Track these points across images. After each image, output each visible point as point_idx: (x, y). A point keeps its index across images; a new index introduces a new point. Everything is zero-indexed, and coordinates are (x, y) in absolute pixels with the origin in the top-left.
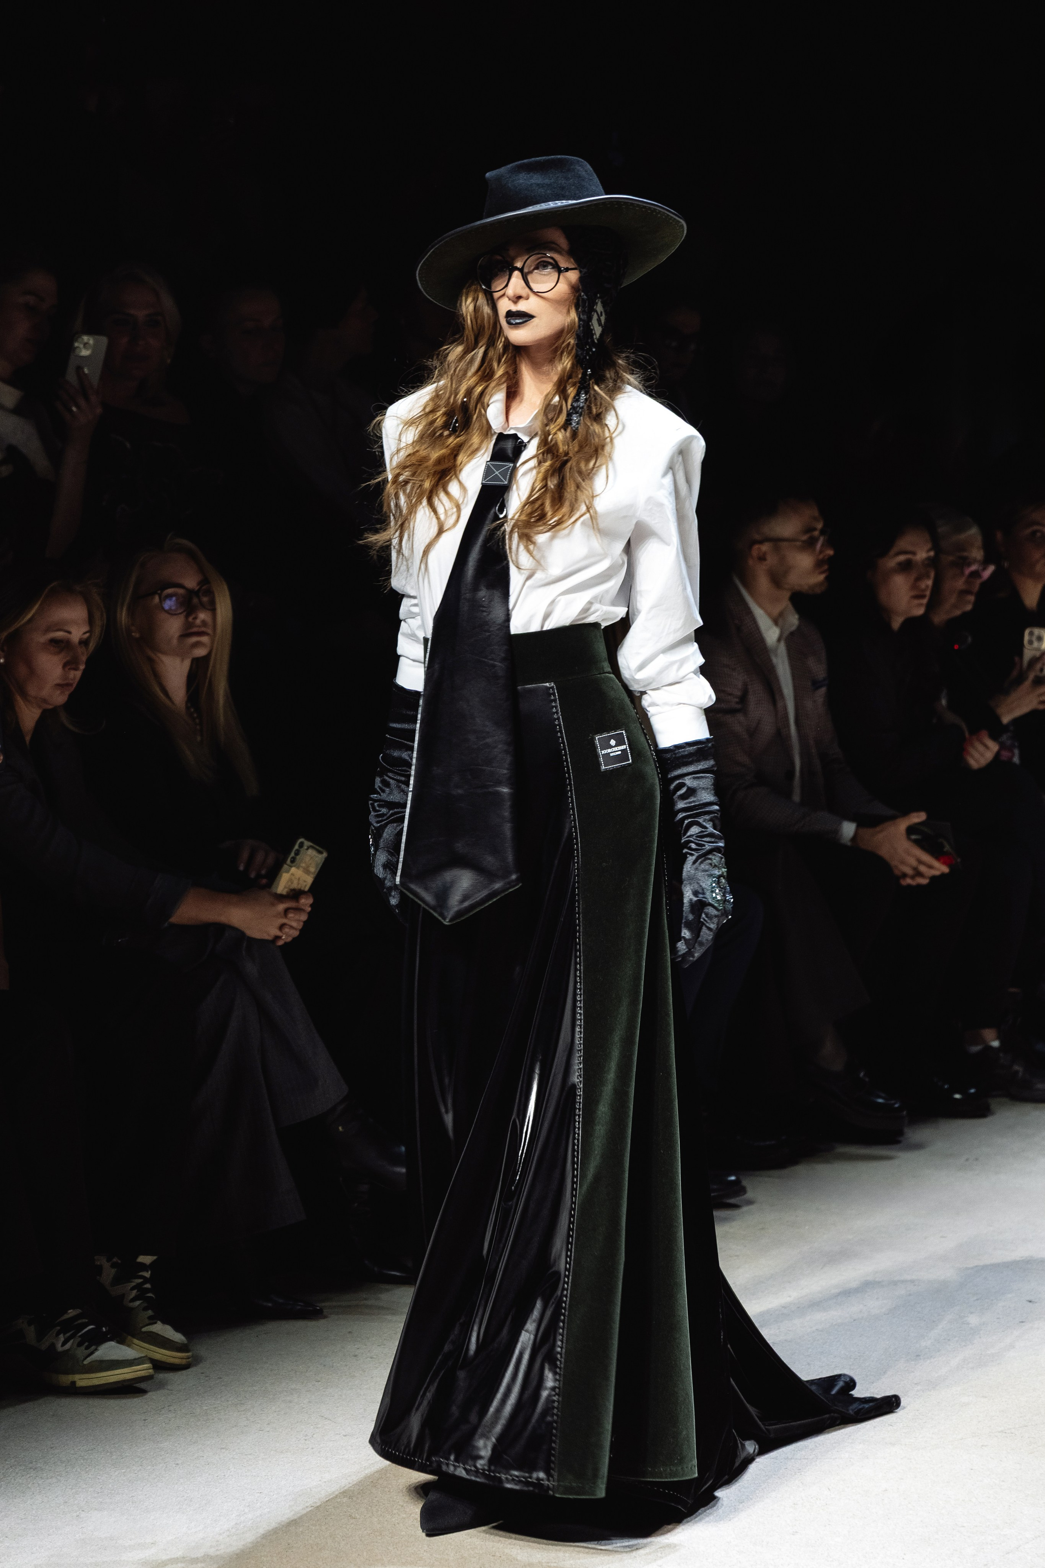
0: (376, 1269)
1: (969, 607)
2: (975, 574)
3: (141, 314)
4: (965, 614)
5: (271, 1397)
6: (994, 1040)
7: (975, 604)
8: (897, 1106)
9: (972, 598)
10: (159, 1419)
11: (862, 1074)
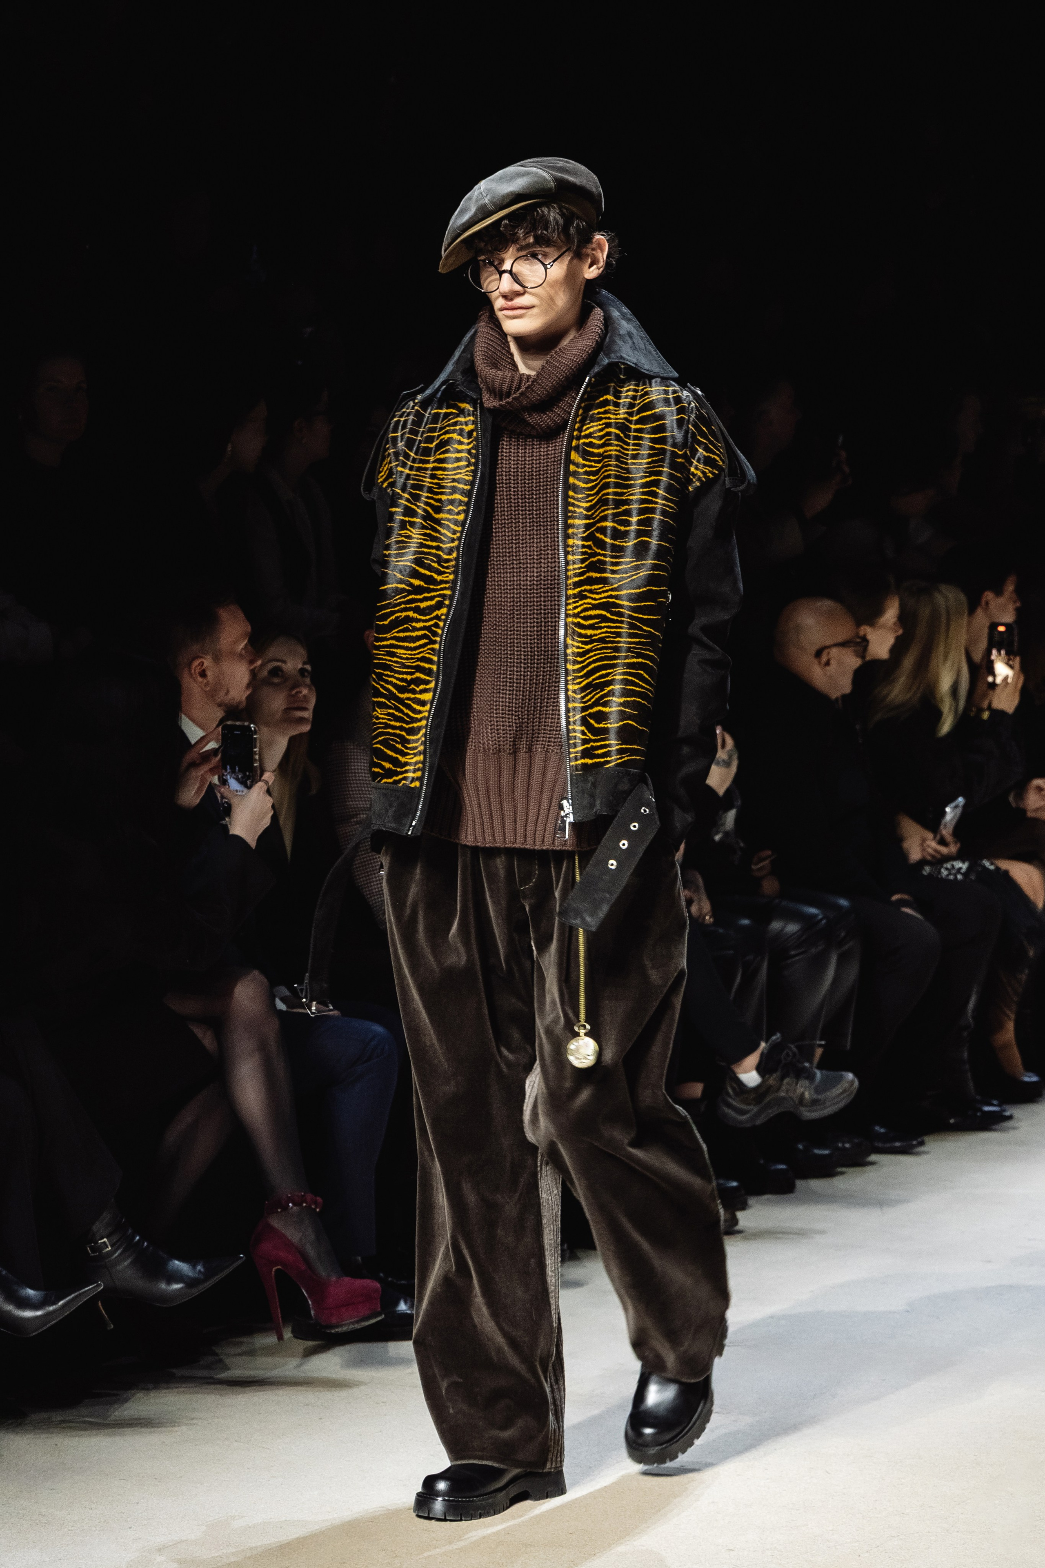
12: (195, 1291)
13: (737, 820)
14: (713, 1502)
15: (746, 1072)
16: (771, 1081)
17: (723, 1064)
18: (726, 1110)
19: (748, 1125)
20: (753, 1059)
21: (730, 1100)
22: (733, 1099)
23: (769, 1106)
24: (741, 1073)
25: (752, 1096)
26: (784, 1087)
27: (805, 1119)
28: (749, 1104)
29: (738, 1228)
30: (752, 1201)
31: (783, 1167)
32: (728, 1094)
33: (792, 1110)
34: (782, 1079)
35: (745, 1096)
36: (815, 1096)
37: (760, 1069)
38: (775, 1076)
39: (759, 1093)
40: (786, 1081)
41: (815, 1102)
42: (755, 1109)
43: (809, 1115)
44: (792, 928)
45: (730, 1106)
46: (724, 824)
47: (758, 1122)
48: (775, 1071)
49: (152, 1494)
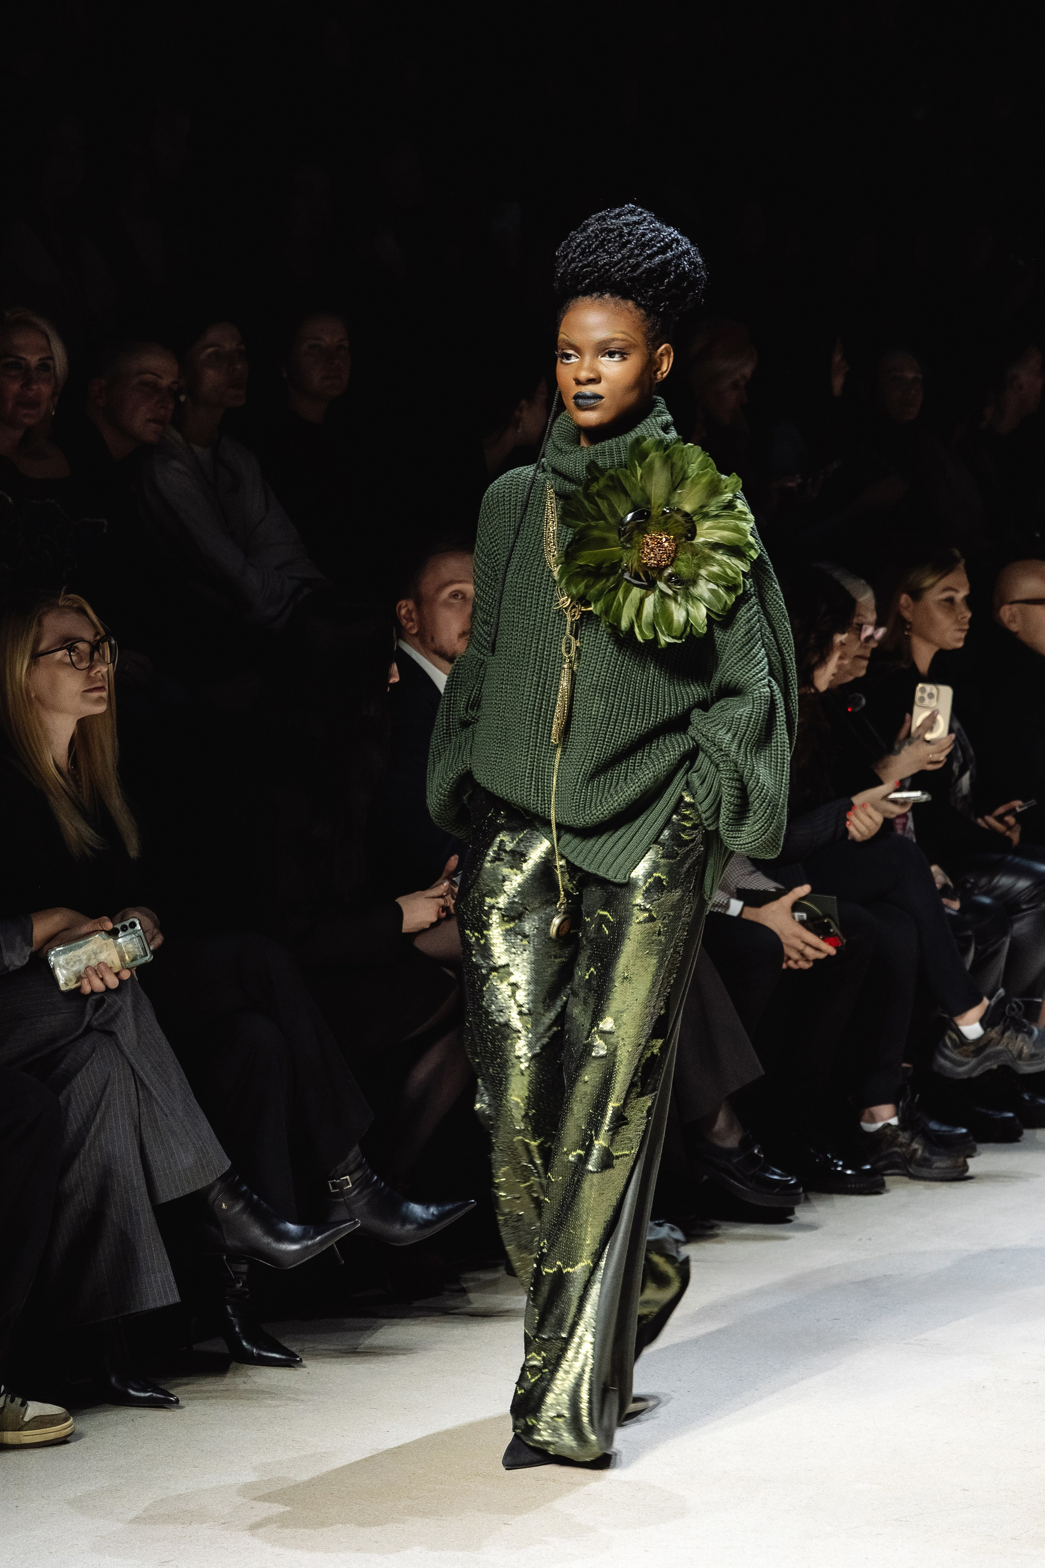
0: (255, 1351)
1: (863, 673)
2: (870, 638)
3: (33, 360)
4: (857, 680)
5: (147, 1483)
6: (891, 1117)
7: (868, 668)
8: (792, 1182)
9: (865, 663)
10: (32, 1505)
11: (756, 1151)
12: (428, 1232)
13: (972, 784)
14: (947, 1443)
15: (968, 1024)
16: (994, 1034)
17: (946, 1016)
18: (942, 1061)
19: (965, 1077)
20: (976, 1012)
21: (947, 1052)
22: (951, 1051)
23: (988, 1058)
24: (962, 1025)
25: (972, 1048)
26: (1005, 1041)
27: (1021, 1072)
28: (967, 1056)
29: (968, 1174)
30: (980, 1147)
31: (1011, 1115)
32: (946, 1046)
33: (1010, 1064)
34: (1003, 1033)
35: (965, 1048)
36: (1033, 1051)
37: (984, 1022)
38: (997, 1029)
39: (980, 1046)
40: (1007, 1034)
41: (1033, 1056)
42: (973, 1061)
43: (1026, 1068)
44: (1023, 884)
45: (946, 1057)
46: (961, 790)
47: (975, 1074)
48: (998, 1024)
49: (401, 1423)
